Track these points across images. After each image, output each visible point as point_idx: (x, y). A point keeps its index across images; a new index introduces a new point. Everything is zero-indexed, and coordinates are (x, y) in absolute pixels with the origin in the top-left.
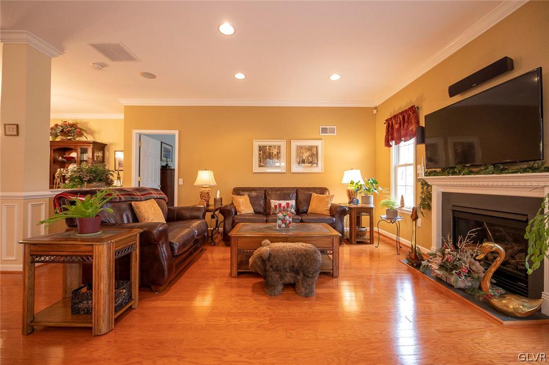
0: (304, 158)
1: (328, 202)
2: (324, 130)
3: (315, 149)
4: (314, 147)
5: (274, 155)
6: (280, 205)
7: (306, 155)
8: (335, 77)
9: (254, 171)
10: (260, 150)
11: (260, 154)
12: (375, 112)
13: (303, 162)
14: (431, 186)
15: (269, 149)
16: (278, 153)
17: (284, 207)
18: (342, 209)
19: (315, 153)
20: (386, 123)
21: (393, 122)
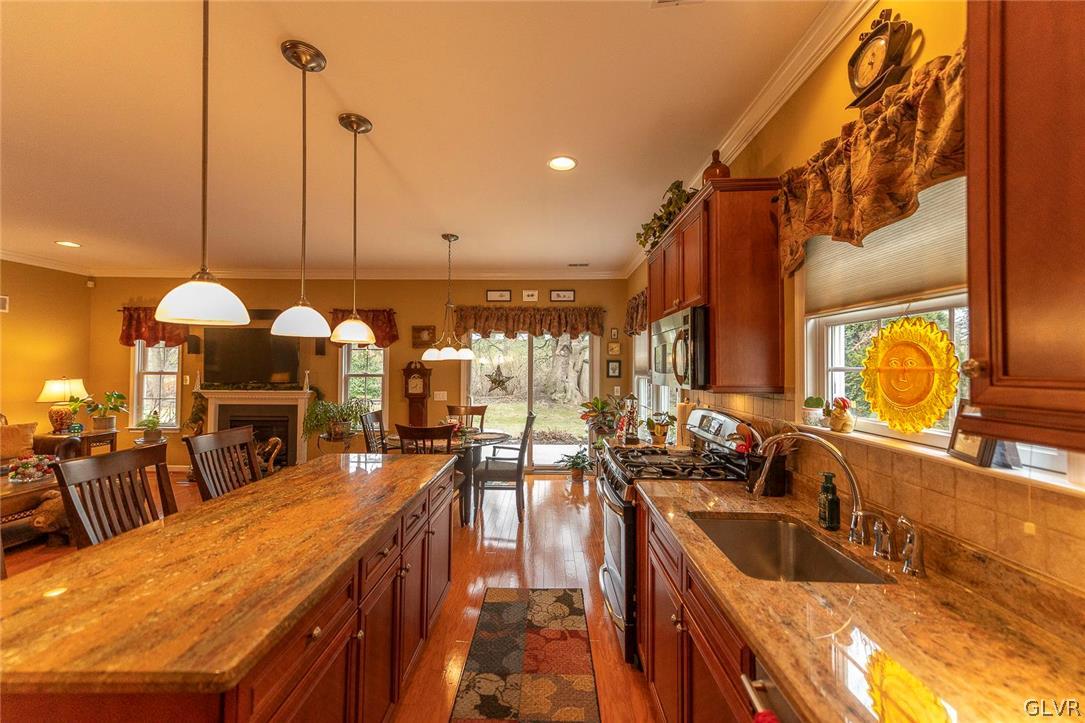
1: (27, 435)
8: (69, 244)
12: (90, 284)
14: (207, 401)
18: (68, 442)
20: (124, 311)
21: (142, 315)
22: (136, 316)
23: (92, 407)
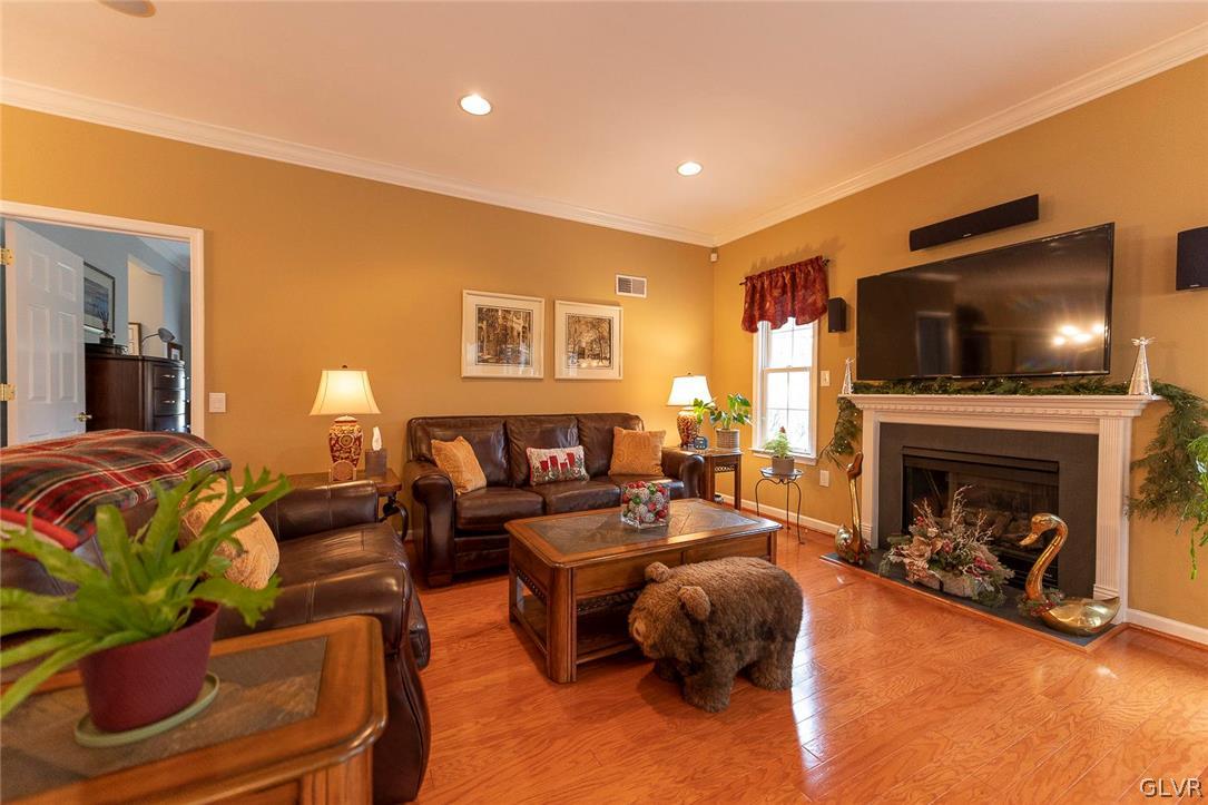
0: (584, 345)
1: (656, 446)
2: (624, 285)
3: (606, 326)
4: (605, 320)
5: (515, 334)
6: (553, 459)
7: (587, 338)
8: (690, 169)
9: (465, 373)
10: (480, 319)
11: (481, 328)
12: (714, 257)
13: (581, 354)
14: (860, 412)
15: (504, 318)
16: (527, 329)
17: (564, 465)
18: (691, 462)
19: (606, 334)
20: (746, 284)
21: (766, 283)
22: (759, 286)
23: (715, 415)
